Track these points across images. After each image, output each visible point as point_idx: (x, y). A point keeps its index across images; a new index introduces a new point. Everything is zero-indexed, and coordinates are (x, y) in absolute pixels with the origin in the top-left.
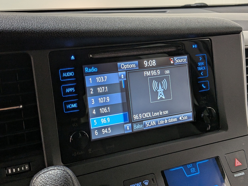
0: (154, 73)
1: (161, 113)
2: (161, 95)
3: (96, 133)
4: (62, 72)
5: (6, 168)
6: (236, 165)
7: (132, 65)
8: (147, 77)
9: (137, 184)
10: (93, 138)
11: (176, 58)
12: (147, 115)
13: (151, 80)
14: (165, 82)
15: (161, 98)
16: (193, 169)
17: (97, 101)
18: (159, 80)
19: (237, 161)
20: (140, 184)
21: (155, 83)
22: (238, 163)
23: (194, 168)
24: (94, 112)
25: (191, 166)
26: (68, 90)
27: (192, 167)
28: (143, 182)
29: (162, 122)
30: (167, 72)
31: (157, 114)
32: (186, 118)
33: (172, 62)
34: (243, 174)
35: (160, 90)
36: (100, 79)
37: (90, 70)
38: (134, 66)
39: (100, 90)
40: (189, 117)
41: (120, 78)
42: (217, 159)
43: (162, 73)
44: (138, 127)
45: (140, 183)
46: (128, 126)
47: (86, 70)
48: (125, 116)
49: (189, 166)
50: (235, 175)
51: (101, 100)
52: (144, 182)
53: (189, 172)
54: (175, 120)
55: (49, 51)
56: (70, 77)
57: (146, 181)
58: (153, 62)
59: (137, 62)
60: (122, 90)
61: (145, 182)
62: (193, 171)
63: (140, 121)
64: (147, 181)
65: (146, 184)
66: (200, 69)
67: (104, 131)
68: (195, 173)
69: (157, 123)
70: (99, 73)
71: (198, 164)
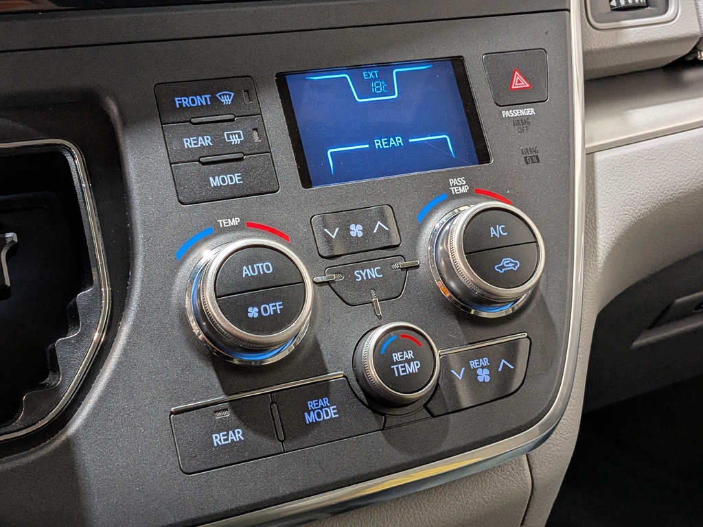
6: (513, 87)
9: (198, 97)
16: (378, 84)
19: (517, 76)
20: (206, 98)
22: (519, 82)
23: (383, 83)
25: (374, 74)
27: (375, 79)
28: (217, 95)
34: (530, 111)
42: (458, 63)
45: (208, 96)
49: (369, 75)
50: (506, 114)
52: (220, 96)
57: (226, 94)
61: (223, 95)
62: (378, 89)
64: (230, 95)
65: (226, 100)
68: (382, 94)
71: (396, 72)
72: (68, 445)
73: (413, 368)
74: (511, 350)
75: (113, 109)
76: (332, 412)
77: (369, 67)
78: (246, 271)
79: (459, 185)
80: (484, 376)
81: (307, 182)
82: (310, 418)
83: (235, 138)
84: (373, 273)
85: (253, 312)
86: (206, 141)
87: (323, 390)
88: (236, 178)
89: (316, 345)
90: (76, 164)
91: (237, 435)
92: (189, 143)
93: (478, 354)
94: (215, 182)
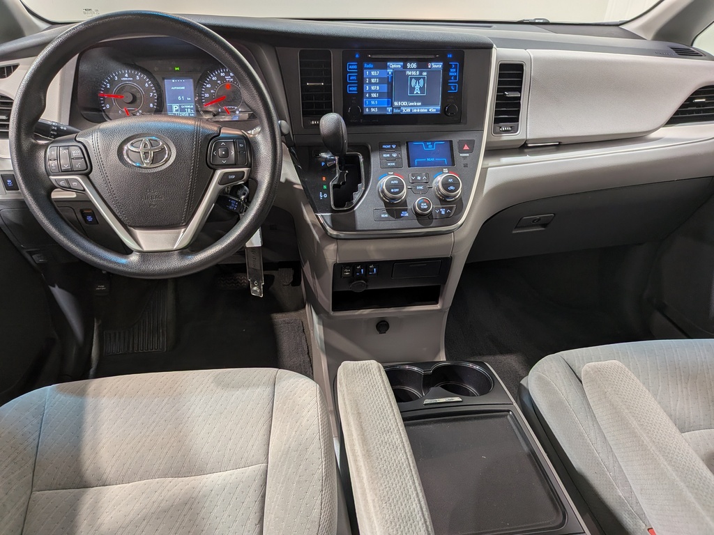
0: (414, 73)
1: (415, 104)
2: (417, 91)
3: (367, 110)
4: (349, 65)
5: (311, 121)
6: (464, 149)
7: (398, 65)
8: (408, 76)
10: (365, 113)
11: (433, 64)
12: (404, 103)
13: (411, 78)
14: (421, 81)
15: (417, 93)
16: (430, 146)
17: (370, 88)
18: (418, 79)
20: (389, 146)
21: (414, 81)
24: (367, 96)
26: (351, 78)
27: (430, 144)
28: (392, 146)
29: (415, 111)
30: (425, 74)
31: (413, 104)
32: (435, 110)
33: (429, 67)
34: (467, 155)
35: (417, 87)
36: (374, 73)
37: (368, 66)
38: (400, 66)
39: (373, 81)
40: (437, 110)
41: (388, 74)
42: (451, 142)
43: (421, 74)
44: (396, 111)
46: (389, 109)
47: (366, 66)
48: (388, 101)
50: (462, 155)
51: (373, 88)
53: (427, 146)
54: (426, 110)
55: (342, 50)
56: (354, 69)
58: (414, 65)
59: (402, 63)
60: (388, 83)
63: (399, 108)
65: (394, 147)
66: (451, 74)
67: (373, 110)
68: (431, 148)
69: (411, 110)
70: (375, 68)
71: (435, 143)
72: (354, 211)
73: (426, 207)
74: (451, 209)
75: (370, 148)
76: (407, 215)
77: (429, 142)
78: (392, 182)
79: (446, 170)
80: (443, 213)
81: (409, 166)
82: (402, 215)
83: (395, 155)
84: (421, 188)
85: (392, 190)
86: (388, 155)
87: (406, 210)
88: (394, 164)
89: (406, 201)
90: (361, 157)
91: (387, 216)
92: (384, 155)
93: (443, 208)
94: (389, 164)
